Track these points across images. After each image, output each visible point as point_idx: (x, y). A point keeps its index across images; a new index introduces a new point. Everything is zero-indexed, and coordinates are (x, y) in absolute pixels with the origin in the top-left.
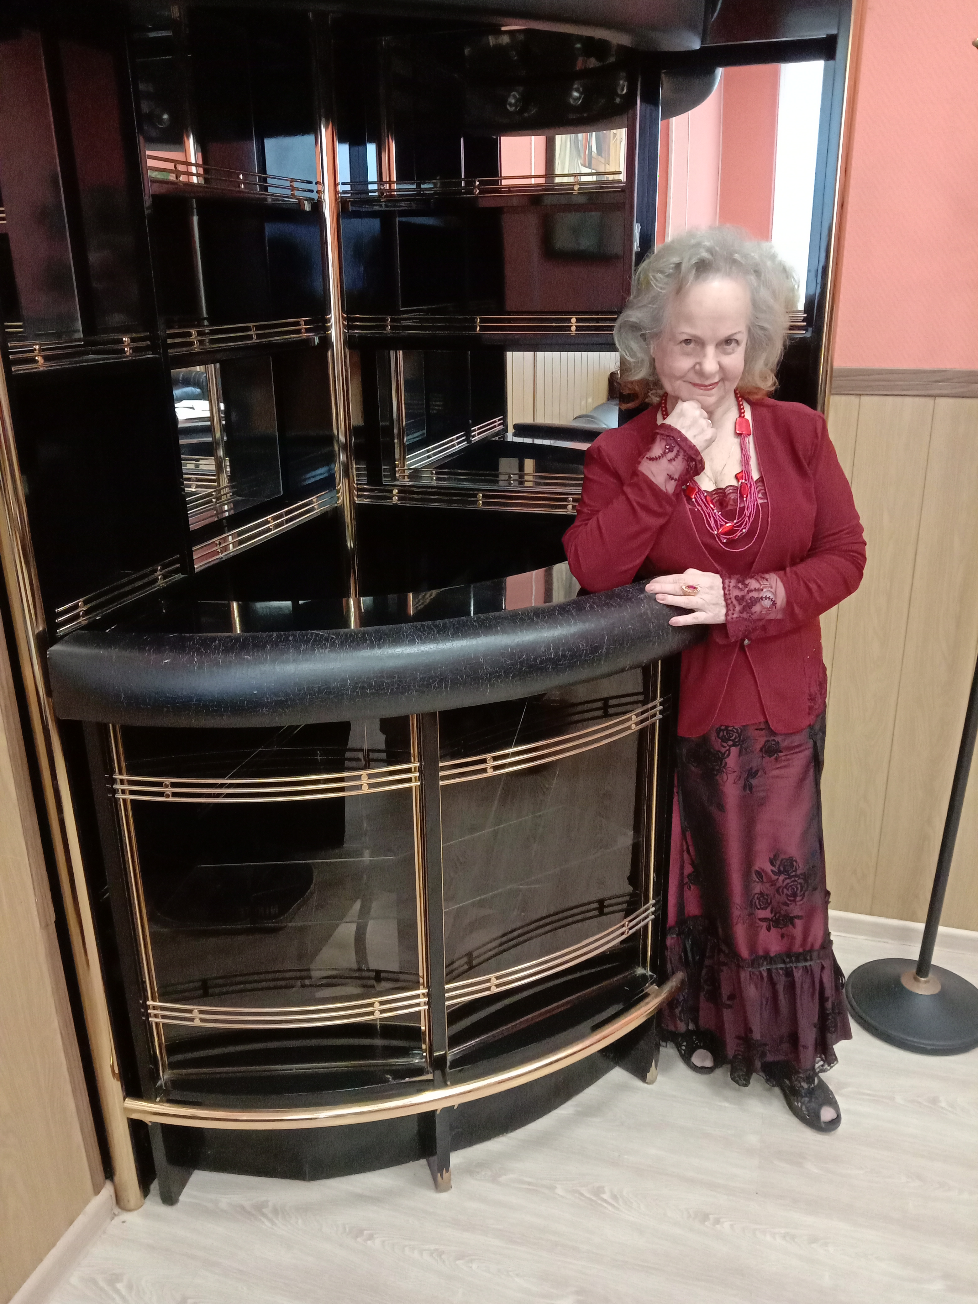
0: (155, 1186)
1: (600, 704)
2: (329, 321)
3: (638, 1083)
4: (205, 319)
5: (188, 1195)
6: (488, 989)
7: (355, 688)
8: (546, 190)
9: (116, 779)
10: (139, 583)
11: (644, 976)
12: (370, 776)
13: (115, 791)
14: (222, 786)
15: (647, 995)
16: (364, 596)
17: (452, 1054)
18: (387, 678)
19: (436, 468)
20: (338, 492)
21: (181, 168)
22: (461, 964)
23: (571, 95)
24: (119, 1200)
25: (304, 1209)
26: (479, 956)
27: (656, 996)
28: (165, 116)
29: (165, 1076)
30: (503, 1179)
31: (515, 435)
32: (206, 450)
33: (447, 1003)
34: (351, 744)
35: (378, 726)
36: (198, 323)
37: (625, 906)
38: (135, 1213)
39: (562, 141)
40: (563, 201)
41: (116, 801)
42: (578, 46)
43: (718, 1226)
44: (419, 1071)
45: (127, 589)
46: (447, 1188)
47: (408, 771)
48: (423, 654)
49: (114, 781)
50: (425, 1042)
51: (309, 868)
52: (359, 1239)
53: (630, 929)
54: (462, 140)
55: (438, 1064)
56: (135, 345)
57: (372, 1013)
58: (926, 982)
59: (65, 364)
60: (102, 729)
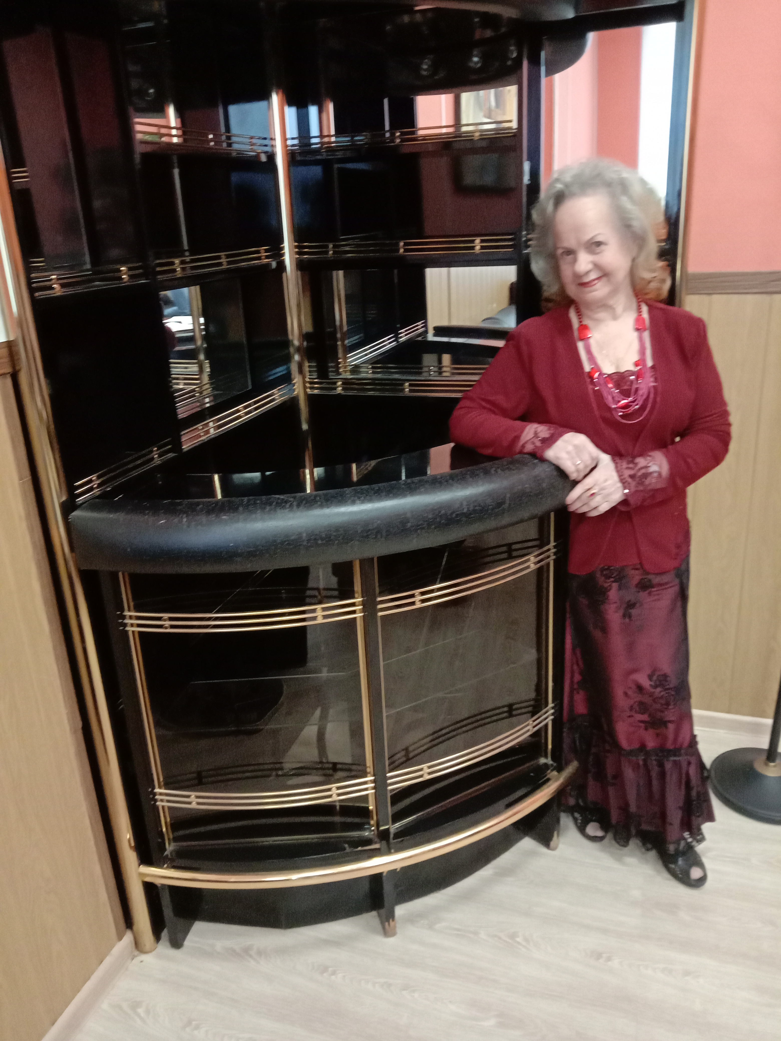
0: (165, 934)
1: (504, 549)
2: (282, 249)
3: (543, 850)
4: (186, 251)
5: (191, 940)
6: (421, 776)
7: (309, 541)
8: (454, 137)
9: (125, 616)
10: (139, 462)
11: (546, 765)
12: (324, 609)
13: (125, 625)
14: (209, 619)
15: (548, 780)
16: (317, 467)
17: (394, 828)
18: (335, 532)
19: (371, 364)
20: (294, 385)
21: (163, 131)
22: (400, 757)
23: (472, 61)
24: (137, 944)
25: (282, 951)
26: (414, 750)
27: (557, 780)
28: (151, 91)
29: (170, 848)
30: (438, 926)
31: (435, 335)
32: (190, 355)
33: (390, 788)
34: (311, 584)
35: (330, 570)
36: (179, 253)
37: (530, 709)
38: (150, 954)
39: (467, 97)
40: (468, 145)
41: (127, 632)
42: (476, 20)
43: (609, 963)
44: (368, 842)
45: (130, 466)
46: (393, 934)
47: (353, 605)
48: (361, 512)
49: (124, 617)
50: (373, 819)
51: (279, 681)
52: (325, 974)
53: (534, 727)
54: (386, 101)
55: (384, 836)
56: (131, 273)
57: (330, 796)
58: (775, 766)
59: (79, 289)
60: (114, 576)
